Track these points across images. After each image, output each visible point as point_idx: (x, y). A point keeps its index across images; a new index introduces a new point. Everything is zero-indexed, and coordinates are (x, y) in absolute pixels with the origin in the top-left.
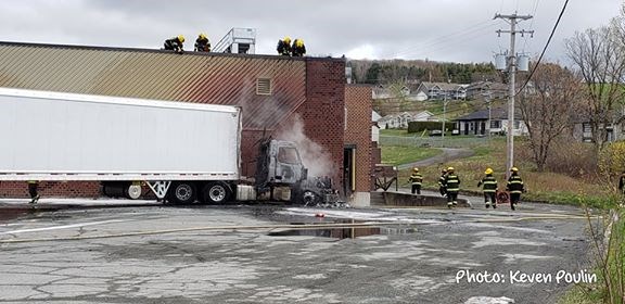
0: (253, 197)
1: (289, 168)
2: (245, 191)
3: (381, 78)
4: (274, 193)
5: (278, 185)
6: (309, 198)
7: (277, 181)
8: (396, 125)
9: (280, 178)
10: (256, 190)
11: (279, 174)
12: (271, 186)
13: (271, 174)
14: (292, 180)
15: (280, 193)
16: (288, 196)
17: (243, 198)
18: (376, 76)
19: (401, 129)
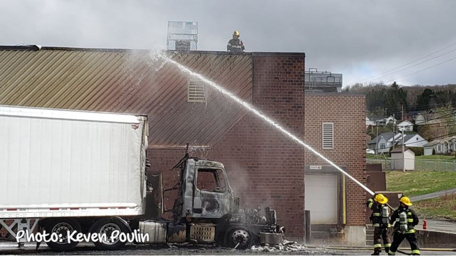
0: (162, 237)
1: (212, 196)
2: (150, 229)
3: (432, 103)
4: (192, 231)
5: (198, 221)
6: (241, 238)
7: (195, 215)
8: (444, 150)
9: (199, 211)
10: (166, 228)
11: (198, 205)
12: (187, 222)
13: (188, 206)
14: (217, 214)
15: (200, 232)
16: (211, 235)
18: (427, 102)
19: (449, 154)
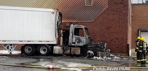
0: (61, 52)
1: (79, 38)
2: (57, 49)
5: (74, 46)
6: (89, 54)
7: (73, 45)
9: (74, 43)
10: (63, 49)
11: (74, 41)
12: (70, 47)
13: (70, 41)
14: (81, 44)
15: (75, 51)
16: (79, 52)
17: (56, 53)
